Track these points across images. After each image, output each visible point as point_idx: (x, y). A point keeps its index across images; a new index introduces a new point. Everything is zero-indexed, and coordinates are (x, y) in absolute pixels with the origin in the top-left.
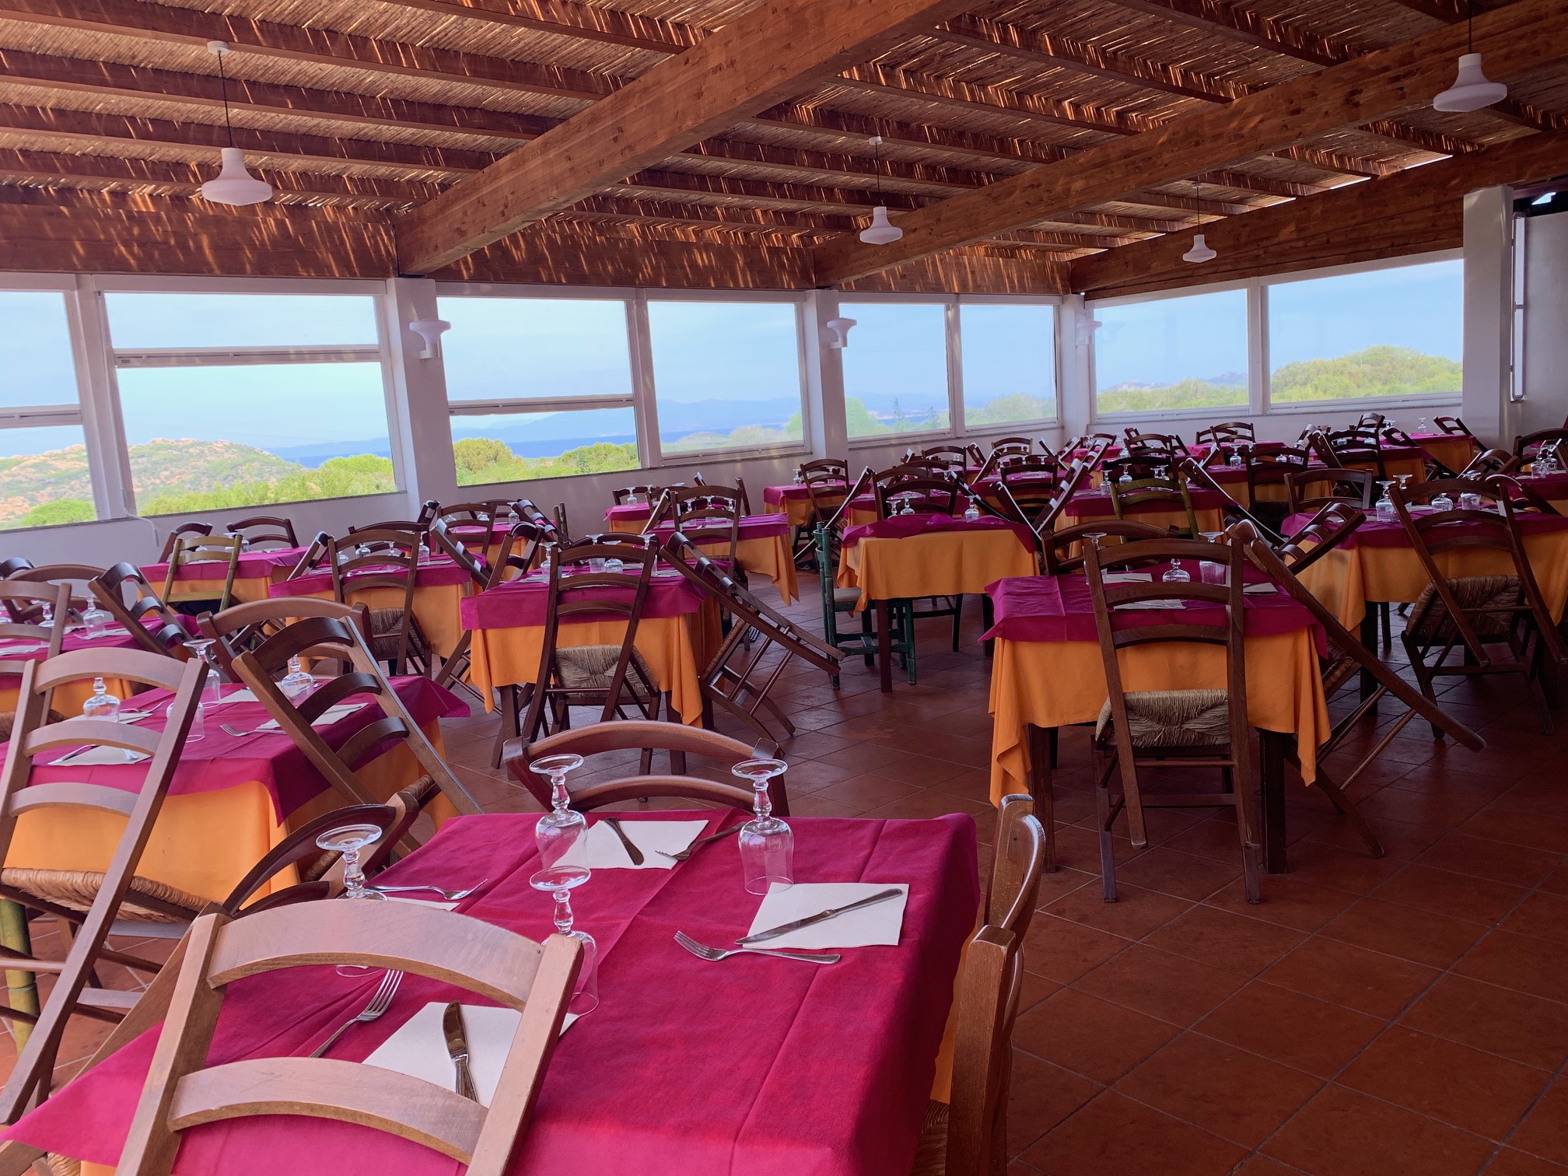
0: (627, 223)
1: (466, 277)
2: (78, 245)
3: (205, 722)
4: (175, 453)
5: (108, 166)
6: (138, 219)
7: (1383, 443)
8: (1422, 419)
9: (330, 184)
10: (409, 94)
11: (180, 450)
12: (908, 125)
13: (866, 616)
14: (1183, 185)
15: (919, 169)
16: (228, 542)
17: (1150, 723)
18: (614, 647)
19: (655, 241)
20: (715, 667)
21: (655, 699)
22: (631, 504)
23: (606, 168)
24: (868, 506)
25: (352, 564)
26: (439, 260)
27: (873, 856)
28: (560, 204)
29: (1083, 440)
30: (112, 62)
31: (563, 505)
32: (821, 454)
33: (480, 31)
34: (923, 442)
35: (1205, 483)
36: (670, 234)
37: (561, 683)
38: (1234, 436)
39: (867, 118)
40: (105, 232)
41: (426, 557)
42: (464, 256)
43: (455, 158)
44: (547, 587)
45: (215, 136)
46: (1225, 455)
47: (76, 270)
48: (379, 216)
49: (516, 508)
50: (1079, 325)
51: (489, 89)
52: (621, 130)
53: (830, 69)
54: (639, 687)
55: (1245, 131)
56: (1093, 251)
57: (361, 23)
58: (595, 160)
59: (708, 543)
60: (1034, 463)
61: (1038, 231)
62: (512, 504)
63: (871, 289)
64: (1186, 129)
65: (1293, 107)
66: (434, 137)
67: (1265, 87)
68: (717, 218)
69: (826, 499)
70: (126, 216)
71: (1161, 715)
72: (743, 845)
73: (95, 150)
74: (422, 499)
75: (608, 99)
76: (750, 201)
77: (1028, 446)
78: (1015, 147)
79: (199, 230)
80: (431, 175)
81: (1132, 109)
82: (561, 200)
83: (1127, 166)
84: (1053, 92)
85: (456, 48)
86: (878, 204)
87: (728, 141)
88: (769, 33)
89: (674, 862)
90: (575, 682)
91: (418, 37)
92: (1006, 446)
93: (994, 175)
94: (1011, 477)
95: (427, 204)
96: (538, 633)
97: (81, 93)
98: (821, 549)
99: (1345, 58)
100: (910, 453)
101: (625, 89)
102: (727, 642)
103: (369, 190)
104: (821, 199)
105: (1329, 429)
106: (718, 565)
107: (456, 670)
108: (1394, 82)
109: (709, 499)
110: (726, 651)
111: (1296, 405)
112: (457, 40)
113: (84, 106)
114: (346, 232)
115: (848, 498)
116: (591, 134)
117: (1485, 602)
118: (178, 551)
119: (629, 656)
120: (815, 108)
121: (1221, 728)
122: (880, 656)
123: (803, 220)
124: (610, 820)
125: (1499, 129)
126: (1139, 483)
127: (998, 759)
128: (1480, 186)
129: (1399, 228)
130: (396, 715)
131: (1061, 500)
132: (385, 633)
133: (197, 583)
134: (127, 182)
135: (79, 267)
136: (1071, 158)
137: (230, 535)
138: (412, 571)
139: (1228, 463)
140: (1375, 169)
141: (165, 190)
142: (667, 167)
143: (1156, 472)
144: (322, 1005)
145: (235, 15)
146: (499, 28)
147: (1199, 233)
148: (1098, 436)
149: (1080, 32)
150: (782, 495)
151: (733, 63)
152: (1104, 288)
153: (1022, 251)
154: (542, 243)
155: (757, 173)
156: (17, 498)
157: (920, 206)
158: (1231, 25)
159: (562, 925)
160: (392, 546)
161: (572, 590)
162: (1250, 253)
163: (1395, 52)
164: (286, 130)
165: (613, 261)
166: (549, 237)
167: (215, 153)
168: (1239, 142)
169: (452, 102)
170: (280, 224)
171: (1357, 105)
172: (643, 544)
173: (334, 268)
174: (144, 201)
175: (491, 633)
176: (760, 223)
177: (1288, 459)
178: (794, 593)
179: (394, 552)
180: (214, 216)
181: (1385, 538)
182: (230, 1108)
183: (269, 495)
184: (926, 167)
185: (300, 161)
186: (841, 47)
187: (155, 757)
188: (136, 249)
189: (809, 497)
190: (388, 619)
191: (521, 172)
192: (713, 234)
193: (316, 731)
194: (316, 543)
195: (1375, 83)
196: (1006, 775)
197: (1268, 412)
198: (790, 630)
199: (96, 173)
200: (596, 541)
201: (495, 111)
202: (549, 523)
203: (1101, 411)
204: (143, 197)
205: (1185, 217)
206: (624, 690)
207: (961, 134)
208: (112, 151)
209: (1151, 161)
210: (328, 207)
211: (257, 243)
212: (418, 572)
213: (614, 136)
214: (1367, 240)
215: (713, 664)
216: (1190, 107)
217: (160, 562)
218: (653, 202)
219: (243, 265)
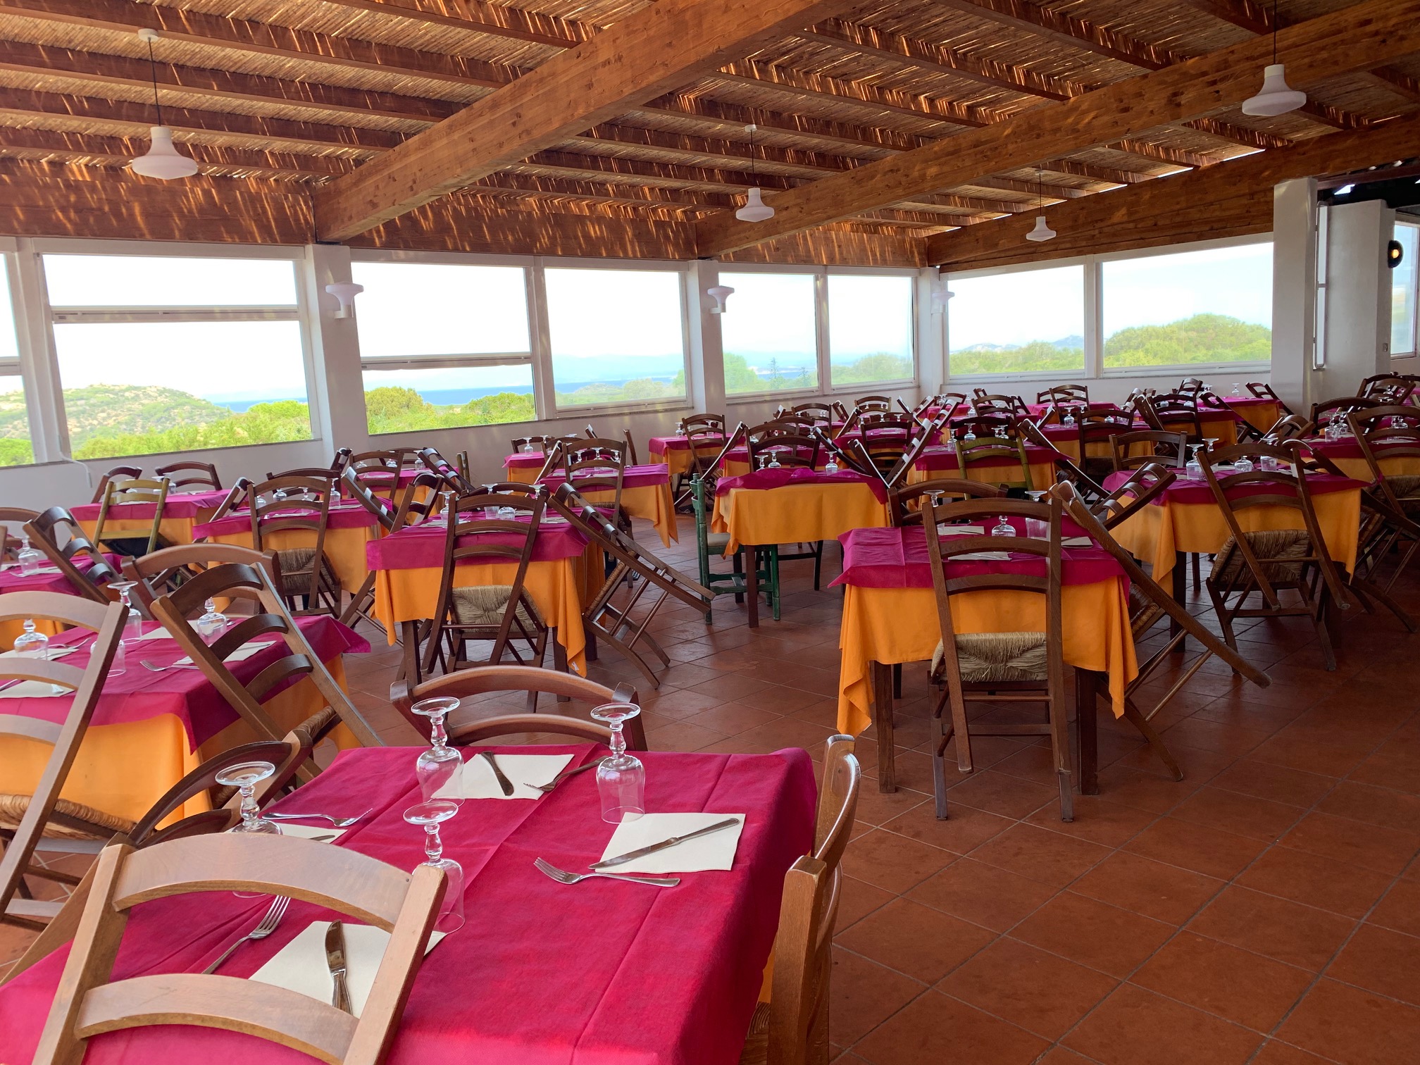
0: (527, 197)
1: (378, 244)
2: (18, 211)
3: (126, 658)
4: (112, 396)
5: (48, 139)
6: (75, 187)
7: (1200, 406)
8: (1236, 384)
9: (253, 159)
10: (325, 80)
11: (117, 394)
12: (780, 114)
13: (737, 558)
14: (1028, 172)
15: (790, 154)
16: (157, 485)
17: (978, 661)
18: (505, 587)
19: (552, 213)
20: (598, 605)
21: (542, 635)
22: (528, 452)
23: (505, 150)
24: (741, 457)
25: (269, 508)
26: (354, 229)
27: (718, 787)
28: (463, 181)
29: (937, 398)
30: (49, 45)
31: (465, 453)
32: (702, 410)
33: (391, 24)
34: (793, 399)
35: (1040, 442)
36: (565, 207)
37: (457, 620)
38: (1070, 397)
39: (743, 108)
40: (45, 199)
41: (337, 502)
42: (376, 225)
43: (367, 137)
44: (445, 532)
45: (146, 114)
46: (1060, 414)
47: (16, 233)
48: (297, 188)
49: (421, 455)
50: (934, 295)
51: (398, 76)
52: (519, 116)
53: (711, 64)
54: (528, 623)
55: (1080, 126)
56: (948, 229)
57: (281, 15)
58: (495, 143)
59: (594, 492)
60: (891, 420)
61: (898, 211)
62: (418, 452)
63: (748, 261)
64: (1029, 123)
65: (1122, 106)
66: (349, 118)
67: (1097, 88)
68: (607, 194)
69: (705, 450)
70: (64, 184)
71: (988, 654)
72: (600, 780)
73: (34, 124)
74: (336, 447)
75: (508, 87)
76: (637, 179)
77: (887, 404)
78: (876, 136)
79: (132, 198)
80: (346, 152)
81: (981, 104)
82: (465, 177)
83: (976, 155)
84: (910, 87)
85: (368, 39)
86: (754, 185)
87: (617, 126)
88: (652, 32)
89: (540, 793)
90: (470, 618)
91: (333, 29)
92: (867, 403)
93: (858, 160)
94: (870, 433)
95: (343, 178)
96: (436, 574)
97: (21, 73)
98: (696, 498)
99: (1169, 63)
100: (781, 409)
101: (523, 79)
102: (609, 583)
103: (289, 164)
104: (702, 179)
105: (1154, 392)
106: (602, 513)
107: (362, 606)
108: (1212, 85)
109: (597, 450)
110: (607, 591)
111: (1127, 370)
112: (369, 32)
113: (24, 84)
114: (268, 202)
115: (724, 449)
116: (492, 118)
117: (1278, 553)
118: (110, 493)
119: (519, 596)
120: (697, 98)
121: (1040, 666)
122: (748, 594)
123: (686, 197)
124: (486, 753)
125: (1306, 127)
126: (982, 441)
127: (845, 693)
128: (1288, 177)
129: (1217, 213)
130: (302, 652)
131: (912, 455)
132: (298, 570)
133: (128, 522)
134: (63, 153)
135: (20, 231)
136: (926, 147)
137: (158, 478)
138: (324, 515)
139: (1062, 423)
140: (1197, 160)
141: (99, 161)
142: (562, 148)
143: (997, 432)
144: (219, 924)
145: (165, 5)
146: (408, 22)
147: (1041, 215)
148: (949, 395)
149: (934, 35)
150: (665, 446)
151: (620, 58)
152: (957, 262)
153: (884, 228)
154: (448, 215)
155: (643, 155)
157: (791, 186)
158: (1068, 32)
159: (432, 854)
160: (306, 491)
161: (468, 535)
162: (1086, 233)
163: (1213, 58)
164: (211, 109)
165: (513, 231)
166: (454, 209)
167: (146, 129)
168: (1074, 136)
169: (366, 87)
170: (207, 193)
171: (1179, 105)
172: (535, 493)
173: (257, 235)
174: (80, 171)
175: (393, 573)
176: (647, 199)
177: (1116, 420)
178: (673, 534)
179: (308, 497)
180: (146, 185)
181: (1194, 495)
182: (131, 1018)
183: (198, 438)
184: (797, 152)
185: (225, 137)
186: (716, 47)
187: (79, 691)
188: (72, 215)
189: (689, 448)
190: (302, 558)
191: (428, 151)
192: (604, 208)
193: (228, 667)
194: (236, 488)
195: (1195, 86)
196: (851, 707)
197: (1101, 376)
198: (666, 572)
199: (36, 145)
200: (491, 490)
201: (404, 96)
202: (452, 470)
203: (953, 372)
204: (79, 167)
205: (1029, 200)
206: (514, 627)
207: (828, 124)
208: (50, 124)
209: (998, 151)
210: (252, 179)
211: (185, 210)
212: (329, 515)
213: (513, 121)
214: (1189, 224)
215: (595, 602)
216: (1033, 104)
217: (93, 502)
218: (550, 179)
219: (172, 231)
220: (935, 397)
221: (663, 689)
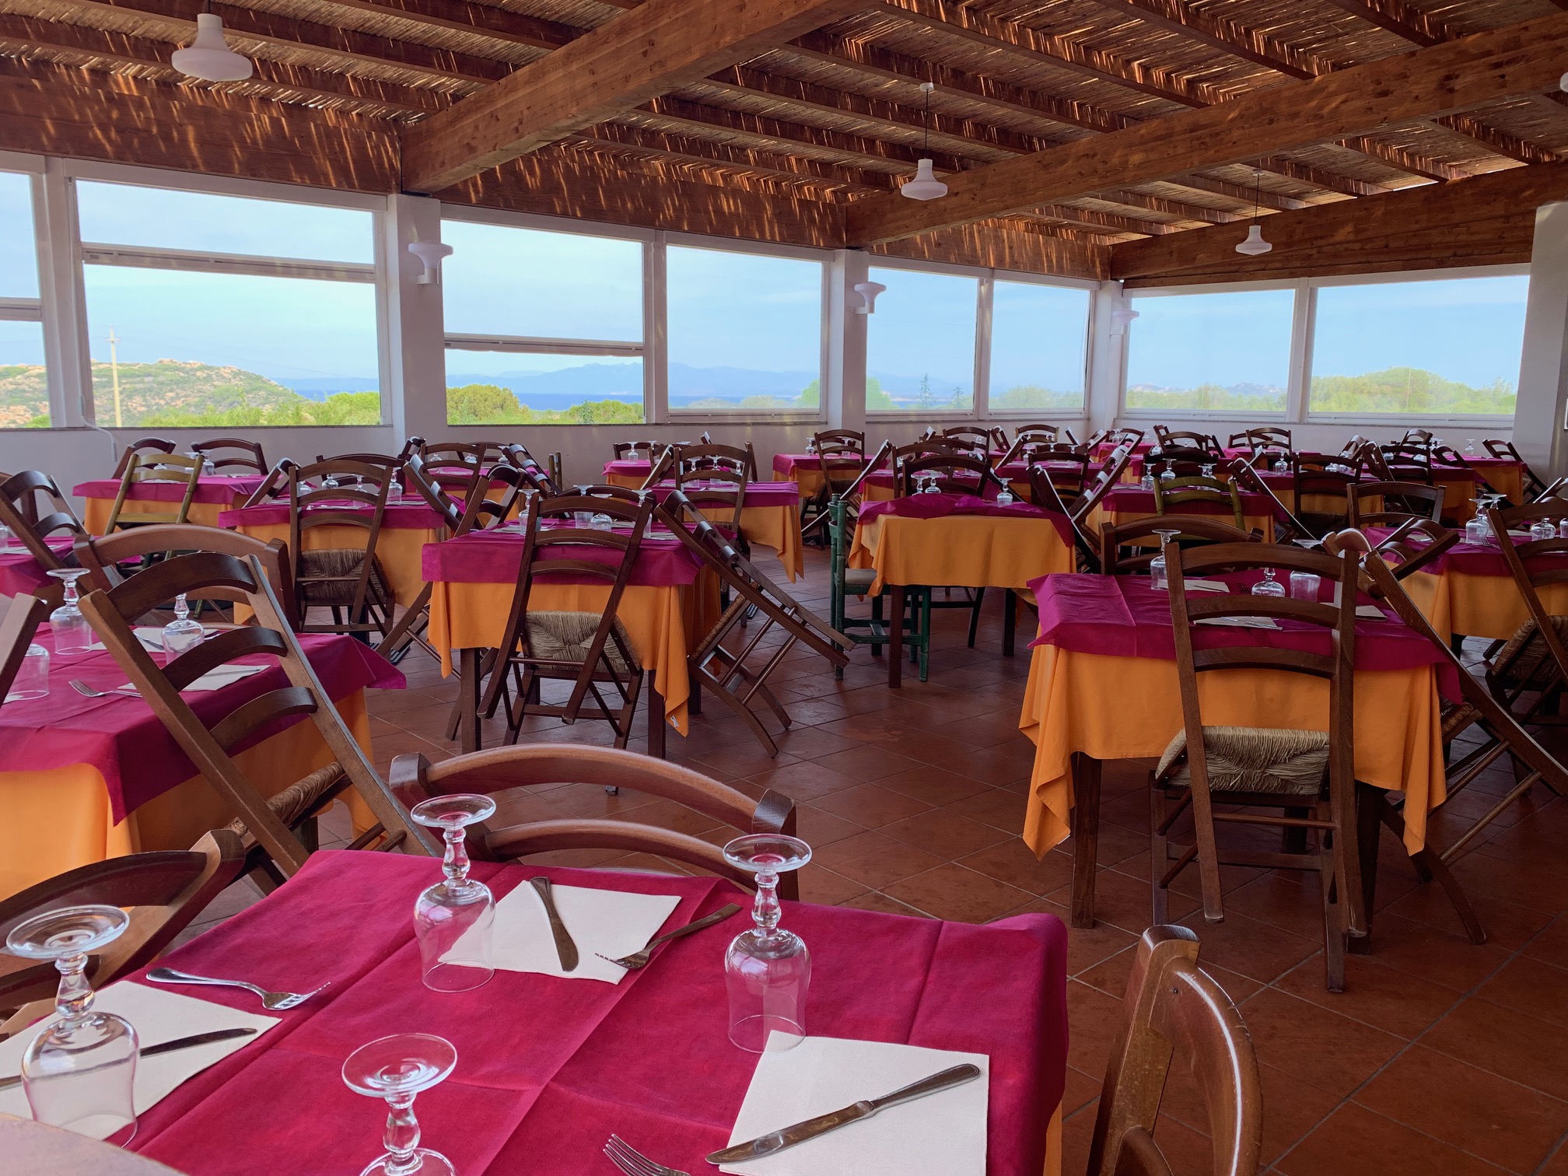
0: (652, 159)
1: (474, 200)
2: (49, 123)
4: (182, 374)
6: (119, 102)
7: (1434, 461)
8: (1471, 440)
9: (332, 83)
11: (187, 373)
12: (964, 73)
13: (877, 603)
14: (1239, 170)
15: (968, 126)
16: (189, 462)
17: (1227, 764)
18: (593, 615)
19: (680, 181)
20: (707, 646)
21: (636, 678)
22: (632, 459)
23: (632, 86)
24: (887, 482)
25: (315, 497)
26: (447, 178)
27: (929, 988)
29: (1110, 433)
31: (559, 455)
32: (837, 424)
34: (943, 422)
36: (697, 175)
37: (530, 653)
38: (1269, 442)
39: (920, 61)
40: (82, 114)
41: (397, 496)
42: (472, 175)
43: (469, 64)
44: (521, 540)
47: (44, 151)
48: (384, 125)
49: (507, 452)
50: (1115, 313)
52: (652, 43)
54: (619, 663)
55: (1326, 110)
56: (1137, 237)
58: (621, 76)
59: (711, 507)
60: (1062, 452)
61: (1083, 210)
62: (503, 448)
63: (903, 254)
64: (1260, 105)
65: (1380, 88)
66: (448, 37)
67: (1350, 65)
68: (747, 162)
69: (839, 472)
70: (105, 98)
71: (1244, 756)
72: (731, 967)
74: (408, 435)
75: (641, 7)
76: (787, 146)
77: (1053, 434)
78: (1073, 111)
79: (186, 121)
80: (443, 83)
81: (1205, 79)
82: (581, 118)
83: (1191, 141)
84: (1124, 49)
86: (923, 159)
87: (767, 74)
89: (622, 971)
90: (547, 651)
92: (1030, 432)
93: (1047, 141)
95: (437, 116)
96: (507, 592)
98: (835, 523)
99: (1443, 39)
100: (930, 431)
102: (724, 619)
103: (374, 94)
104: (860, 151)
105: (1373, 443)
106: (720, 532)
107: (415, 626)
108: (1496, 68)
109: (715, 459)
110: (721, 630)
111: (1337, 416)
114: (346, 138)
115: (864, 473)
116: (619, 46)
118: (133, 467)
119: (610, 627)
120: (866, 44)
121: (1312, 776)
122: (890, 647)
123: (839, 174)
124: (538, 881)
126: (1184, 481)
127: (1038, 792)
128: (1555, 199)
129: (1463, 238)
130: (304, 683)
131: (1097, 492)
132: (343, 576)
133: (151, 504)
134: (106, 58)
135: (49, 148)
136: (1132, 128)
137: (193, 455)
138: (379, 510)
140: (1445, 172)
141: (151, 72)
142: (699, 98)
143: (1204, 471)
147: (1253, 225)
150: (793, 464)
152: (1145, 277)
153: (1063, 230)
154: (559, 172)
155: (795, 115)
156: (19, 407)
157: (964, 168)
160: (360, 480)
161: (551, 545)
162: (1302, 252)
163: (1501, 35)
164: (283, 13)
165: (633, 197)
166: (567, 166)
168: (1314, 122)
170: (276, 123)
171: (1452, 91)
172: (637, 500)
173: (331, 177)
174: (127, 83)
175: (454, 587)
176: (792, 171)
177: (1338, 469)
178: (799, 570)
179: (362, 488)
180: (202, 106)
181: (1481, 563)
183: (262, 421)
184: (975, 125)
185: (298, 51)
188: (113, 134)
189: (820, 468)
190: (348, 561)
191: (539, 86)
192: (742, 180)
193: (186, 699)
194: (277, 470)
195: (1474, 68)
196: (1045, 810)
197: (1305, 421)
198: (795, 612)
199: (72, 43)
200: (584, 493)
201: (515, 14)
202: (541, 472)
203: (1129, 406)
204: (126, 79)
205: (1237, 208)
206: (601, 666)
207: (1019, 90)
208: (90, 19)
209: (1220, 137)
210: (330, 110)
211: (248, 141)
212: (385, 511)
213: (644, 50)
214: (1428, 247)
215: (705, 643)
216: (1266, 83)
217: (115, 477)
218: (681, 138)
219: (231, 164)
220: (1108, 432)
221: (782, 759)
